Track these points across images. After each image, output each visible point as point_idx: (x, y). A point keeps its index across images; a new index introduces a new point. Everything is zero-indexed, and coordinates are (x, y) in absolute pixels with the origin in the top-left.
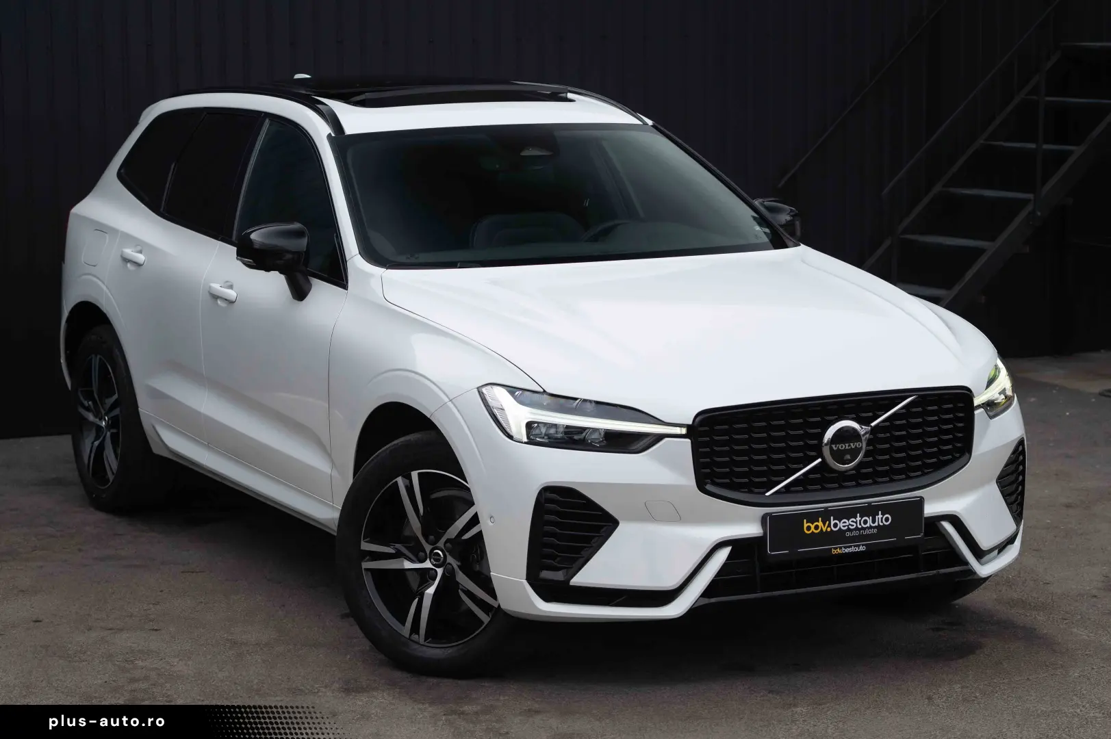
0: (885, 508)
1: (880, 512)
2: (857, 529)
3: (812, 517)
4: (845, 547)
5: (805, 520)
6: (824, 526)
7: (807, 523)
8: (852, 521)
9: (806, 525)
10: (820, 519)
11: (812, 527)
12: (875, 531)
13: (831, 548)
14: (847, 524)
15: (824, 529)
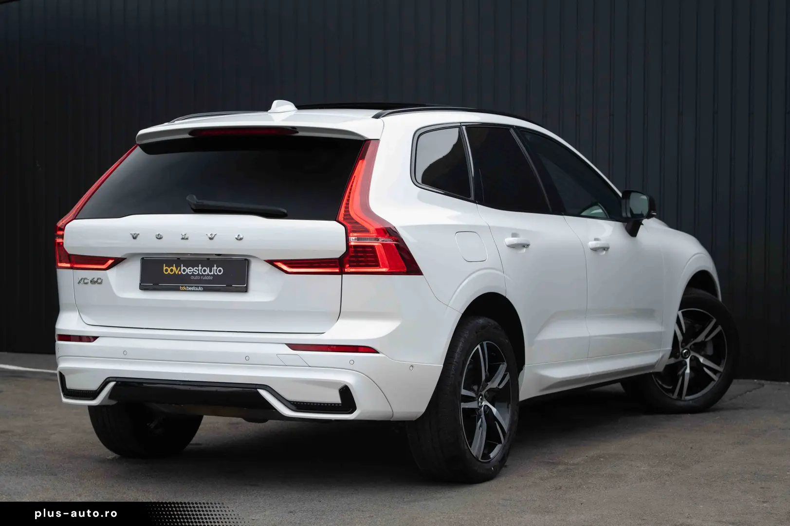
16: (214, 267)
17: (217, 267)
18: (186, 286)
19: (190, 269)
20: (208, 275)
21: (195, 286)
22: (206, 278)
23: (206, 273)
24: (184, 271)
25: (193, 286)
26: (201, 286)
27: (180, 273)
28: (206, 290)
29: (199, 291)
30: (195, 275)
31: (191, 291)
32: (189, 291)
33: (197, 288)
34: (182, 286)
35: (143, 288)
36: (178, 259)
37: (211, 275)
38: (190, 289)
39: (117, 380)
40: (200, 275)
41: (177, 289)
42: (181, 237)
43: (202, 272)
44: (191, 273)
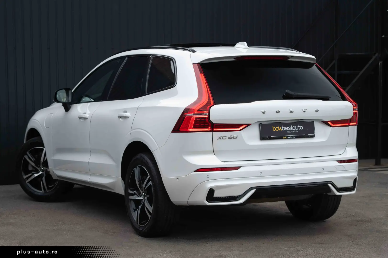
16: (298, 126)
17: (300, 126)
18: (286, 137)
19: (287, 128)
20: (296, 130)
21: (291, 136)
22: (295, 132)
23: (295, 129)
24: (284, 129)
25: (290, 136)
26: (294, 136)
27: (281, 130)
28: (296, 137)
29: (293, 138)
30: (289, 131)
31: (289, 138)
32: (288, 138)
33: (292, 137)
34: (284, 137)
35: (262, 139)
36: (280, 123)
37: (297, 130)
38: (288, 137)
39: (258, 188)
40: (292, 131)
41: (281, 138)
42: (290, 111)
43: (293, 129)
44: (287, 130)
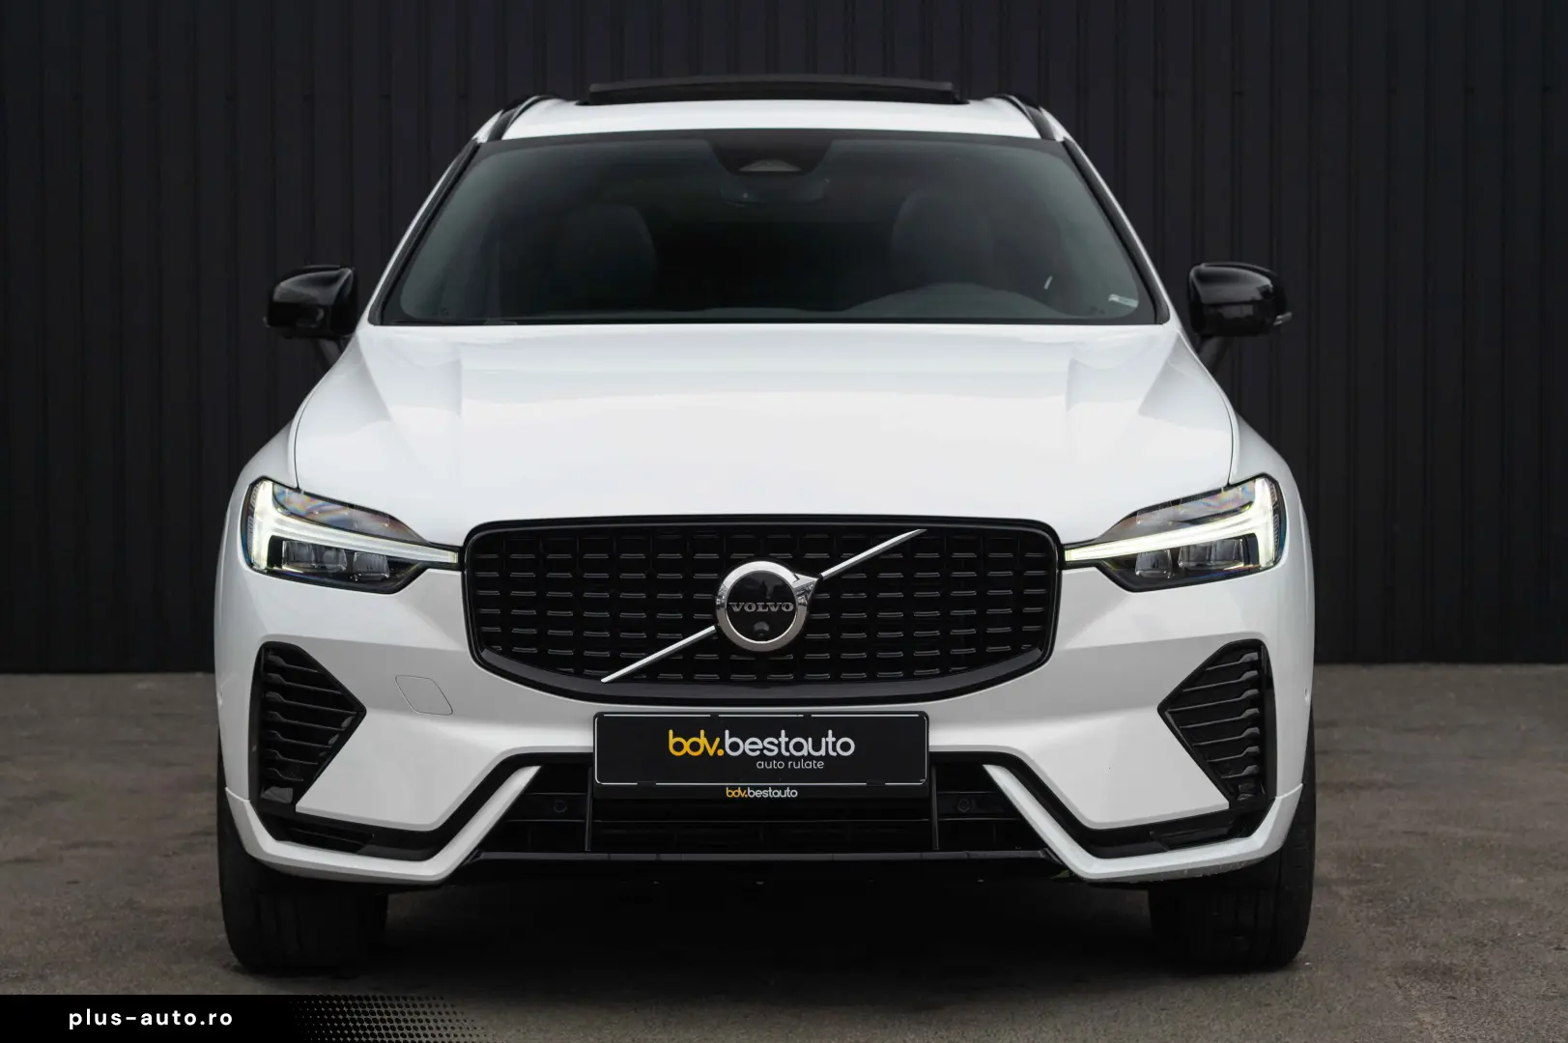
0: (841, 727)
1: (830, 732)
2: (780, 756)
3: (687, 727)
4: (755, 788)
5: (671, 732)
6: (711, 744)
7: (674, 737)
8: (770, 743)
9: (672, 741)
10: (702, 732)
11: (687, 745)
12: (820, 765)
13: (725, 787)
14: (761, 746)
15: (711, 752)
